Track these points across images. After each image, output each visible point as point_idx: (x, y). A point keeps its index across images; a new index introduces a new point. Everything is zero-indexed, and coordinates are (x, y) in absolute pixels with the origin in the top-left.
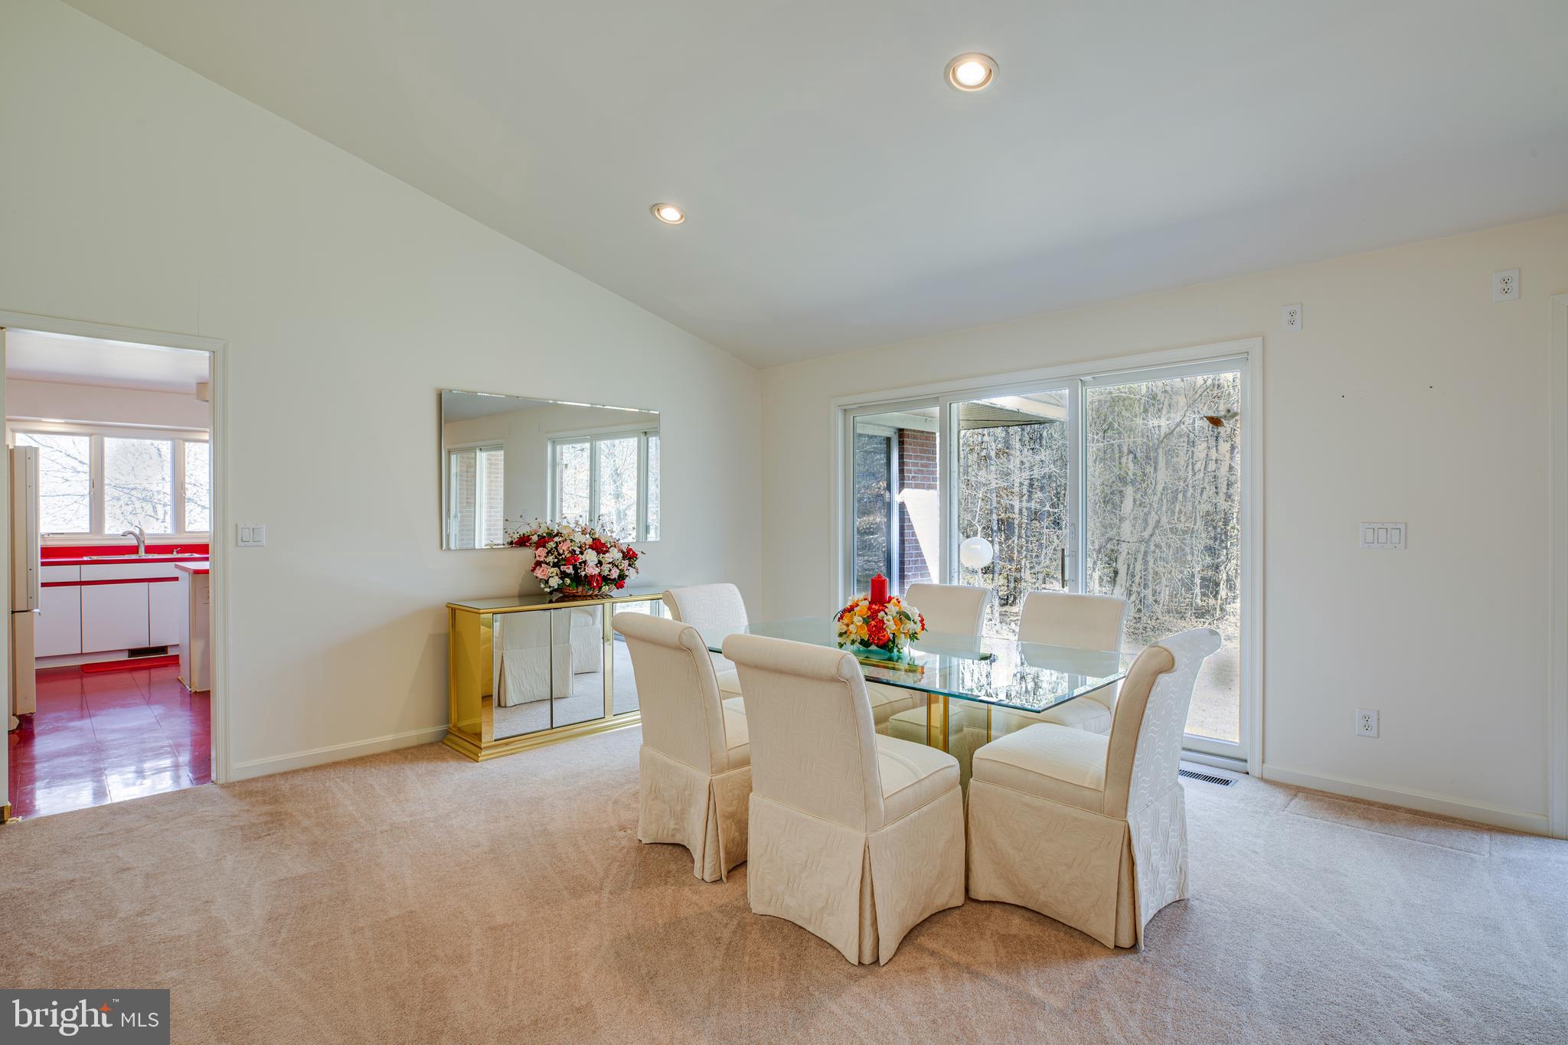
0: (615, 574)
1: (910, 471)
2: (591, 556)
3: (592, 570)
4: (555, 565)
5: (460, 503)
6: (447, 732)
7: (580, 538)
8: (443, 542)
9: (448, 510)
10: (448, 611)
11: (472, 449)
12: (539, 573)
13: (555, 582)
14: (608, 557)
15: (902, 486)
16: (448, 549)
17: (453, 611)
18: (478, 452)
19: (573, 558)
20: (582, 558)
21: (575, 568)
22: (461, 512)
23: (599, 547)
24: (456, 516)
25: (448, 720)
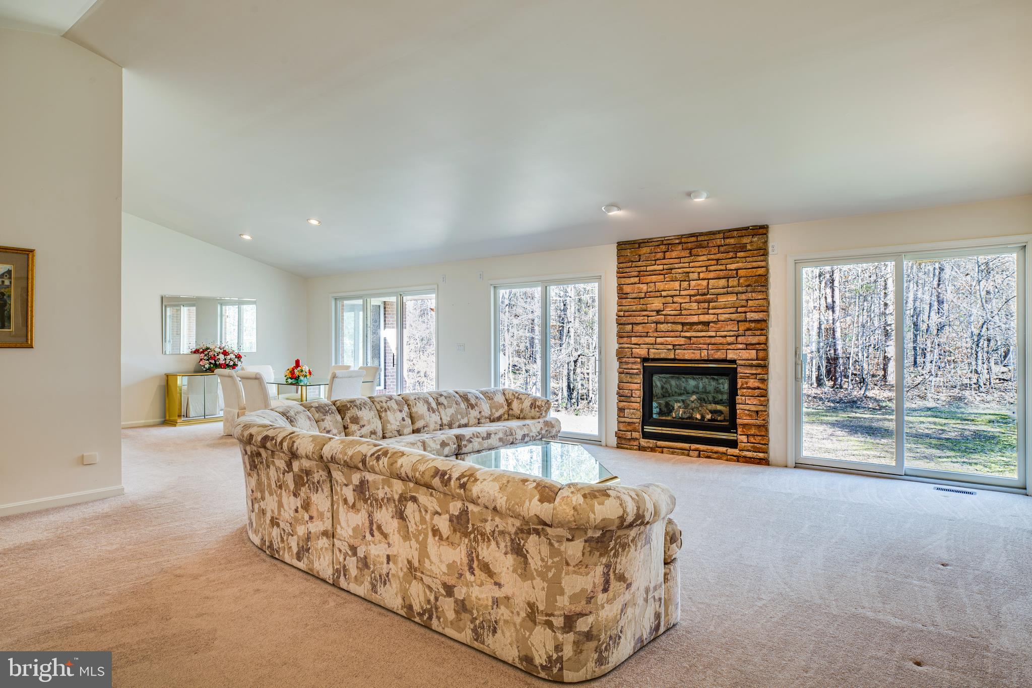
0: (232, 363)
1: (389, 321)
2: (222, 357)
3: (222, 361)
4: (208, 360)
5: (172, 334)
6: (165, 420)
7: (218, 350)
8: (164, 352)
9: (165, 338)
10: (165, 377)
11: (179, 305)
12: (201, 363)
13: (207, 366)
14: (229, 357)
15: (385, 327)
16: (165, 354)
17: (167, 376)
18: (182, 307)
19: (214, 358)
20: (218, 357)
21: (215, 361)
22: (172, 339)
23: (225, 353)
24: (169, 342)
25: (165, 417)
